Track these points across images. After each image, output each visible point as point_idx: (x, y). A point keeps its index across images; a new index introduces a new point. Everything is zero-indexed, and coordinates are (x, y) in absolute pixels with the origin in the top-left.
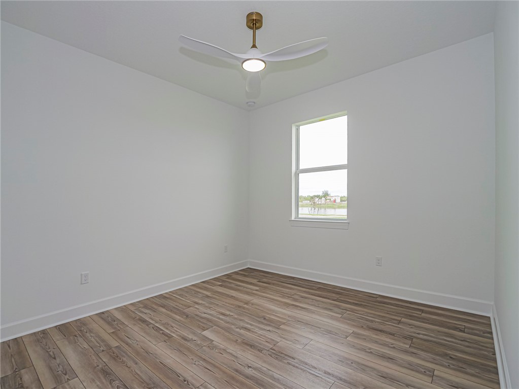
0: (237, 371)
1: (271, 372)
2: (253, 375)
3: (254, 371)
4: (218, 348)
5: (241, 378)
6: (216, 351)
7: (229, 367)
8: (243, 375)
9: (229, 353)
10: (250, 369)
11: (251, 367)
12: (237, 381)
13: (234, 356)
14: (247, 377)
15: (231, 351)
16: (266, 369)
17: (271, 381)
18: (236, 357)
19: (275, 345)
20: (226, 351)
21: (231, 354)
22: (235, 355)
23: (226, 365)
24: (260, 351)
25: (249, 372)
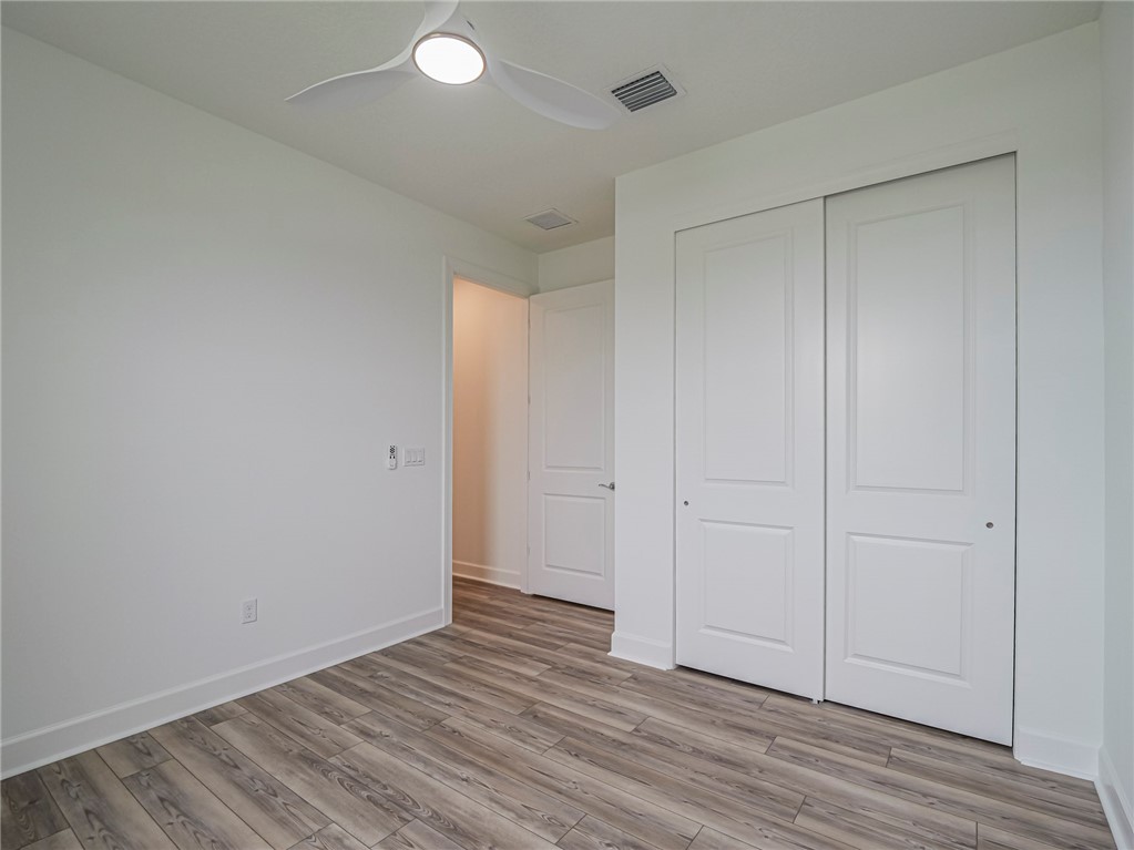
0: (490, 773)
1: (426, 771)
2: (461, 767)
3: (459, 773)
4: (537, 823)
5: (481, 761)
6: (540, 814)
7: (506, 779)
8: (479, 766)
9: (509, 810)
10: (464, 776)
11: (463, 780)
12: (488, 757)
13: (497, 802)
14: (471, 763)
15: (505, 813)
16: (435, 776)
17: (432, 758)
18: (492, 800)
19: (394, 834)
20: (517, 814)
21: (504, 807)
22: (493, 805)
23: (513, 784)
24: (436, 815)
25: (466, 772)
